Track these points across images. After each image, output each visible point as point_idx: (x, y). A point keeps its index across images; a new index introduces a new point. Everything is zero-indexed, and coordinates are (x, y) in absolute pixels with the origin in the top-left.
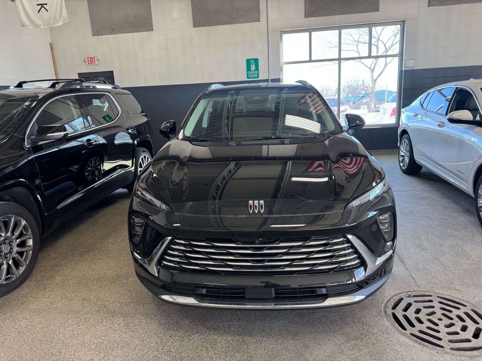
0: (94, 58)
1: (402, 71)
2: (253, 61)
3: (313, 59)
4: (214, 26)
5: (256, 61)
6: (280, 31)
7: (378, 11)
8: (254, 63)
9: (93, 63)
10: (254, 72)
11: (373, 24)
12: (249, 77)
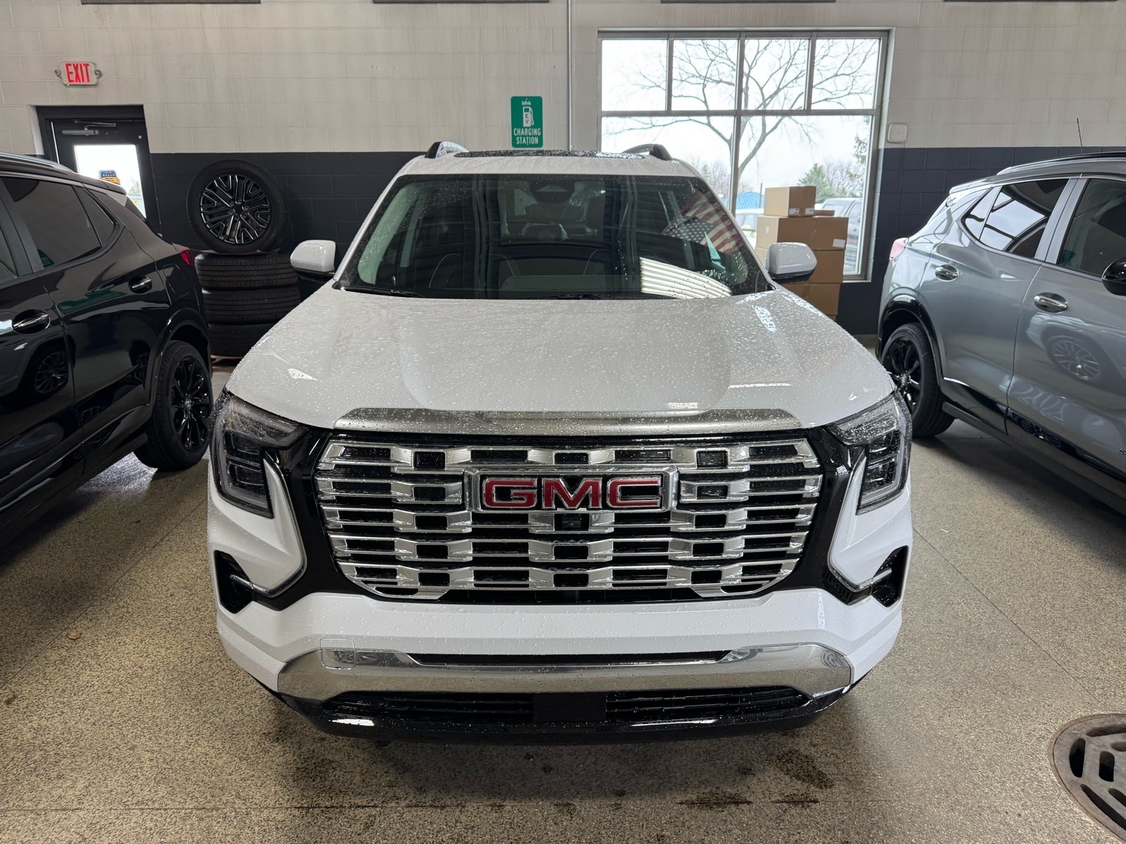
0: (87, 65)
1: (879, 150)
2: (529, 103)
4: (429, 5)
5: (537, 103)
6: (599, 32)
8: (530, 109)
9: (83, 81)
10: (531, 131)
11: (819, 33)
12: (518, 143)
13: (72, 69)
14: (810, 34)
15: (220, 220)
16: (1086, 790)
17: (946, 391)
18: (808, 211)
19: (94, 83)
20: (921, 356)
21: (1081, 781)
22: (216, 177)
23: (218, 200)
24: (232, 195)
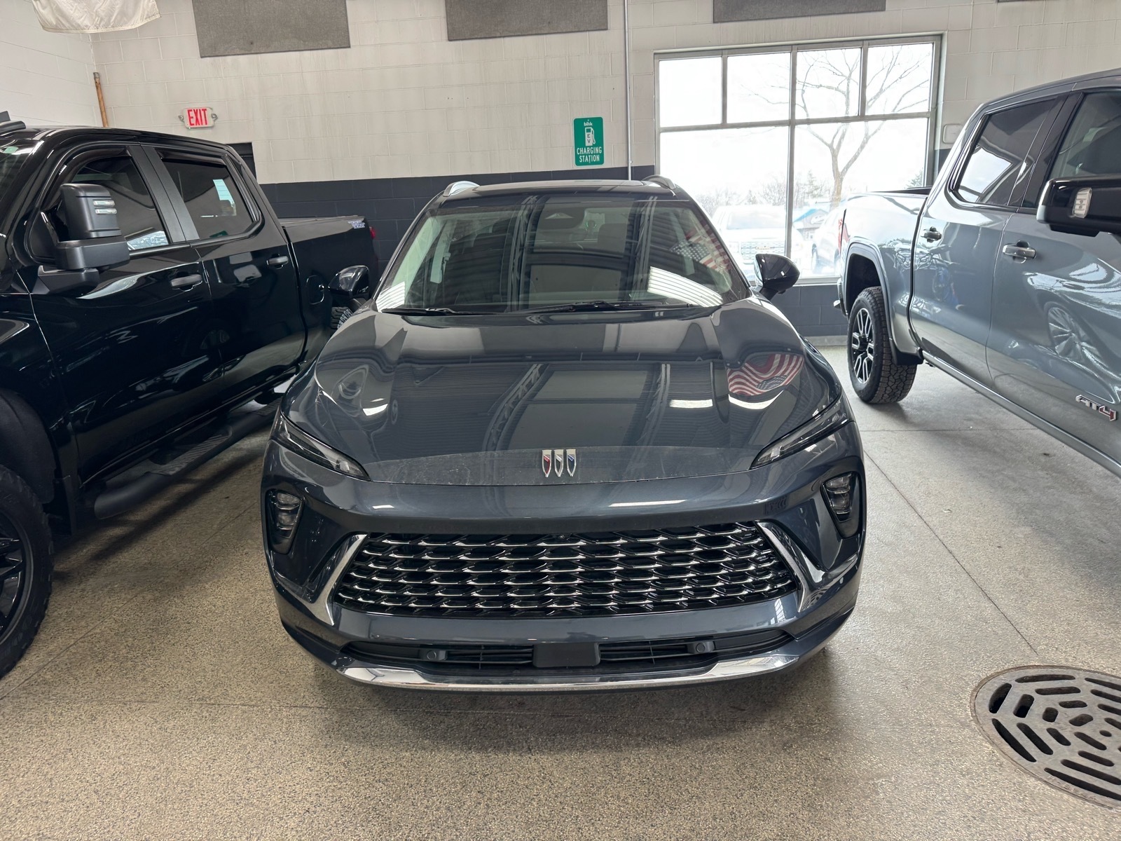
0: (204, 110)
1: (935, 151)
2: (591, 124)
3: (729, 121)
4: (498, 39)
5: (598, 123)
6: (655, 54)
7: (883, 9)
8: (592, 129)
9: (202, 124)
10: (593, 149)
11: (870, 42)
12: (580, 161)
13: (192, 114)
14: (861, 42)
16: (996, 723)
19: (210, 125)
21: (994, 716)
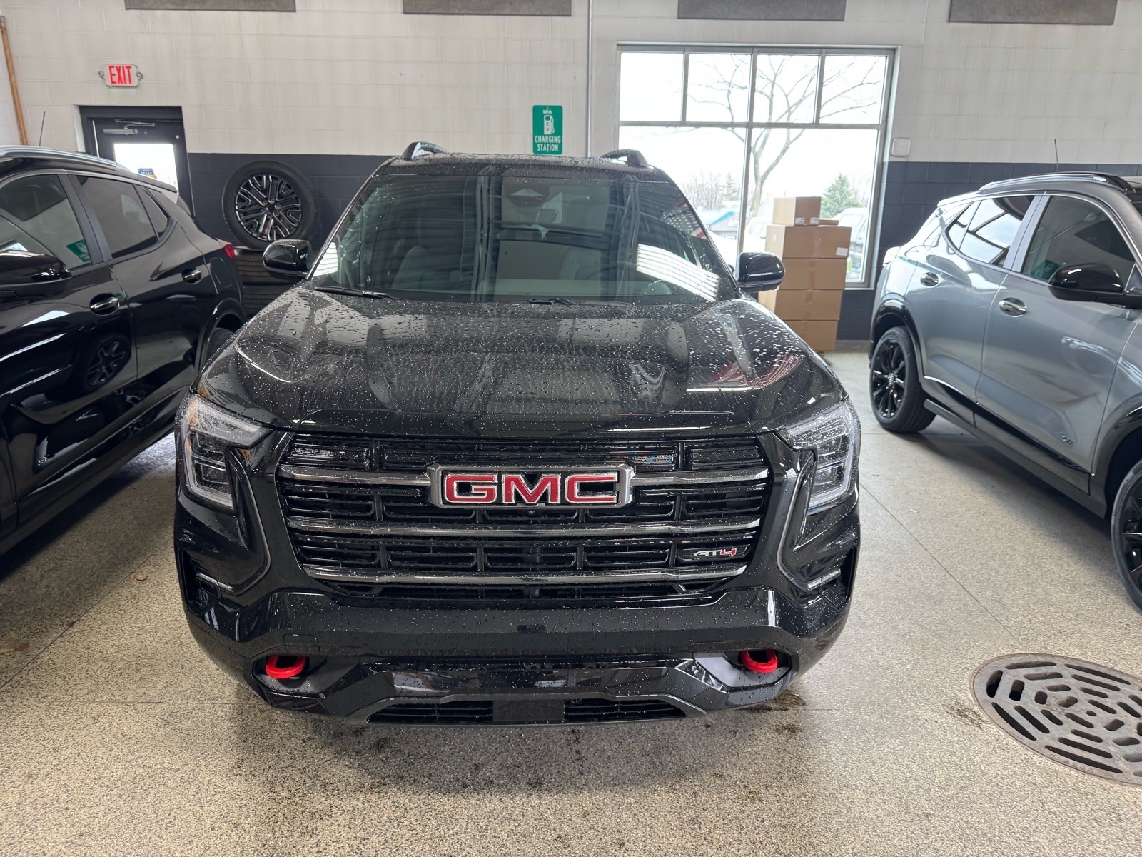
0: (129, 68)
1: (883, 163)
2: (550, 112)
4: (457, 16)
5: (557, 112)
6: (618, 45)
7: (842, 20)
8: (551, 117)
9: (125, 82)
10: (551, 138)
11: (828, 50)
12: (539, 150)
13: (114, 71)
14: (819, 50)
15: (253, 218)
16: (996, 707)
17: (926, 388)
18: (813, 221)
19: (135, 85)
20: (906, 356)
21: (993, 700)
22: (251, 177)
23: (252, 199)
24: (265, 195)
